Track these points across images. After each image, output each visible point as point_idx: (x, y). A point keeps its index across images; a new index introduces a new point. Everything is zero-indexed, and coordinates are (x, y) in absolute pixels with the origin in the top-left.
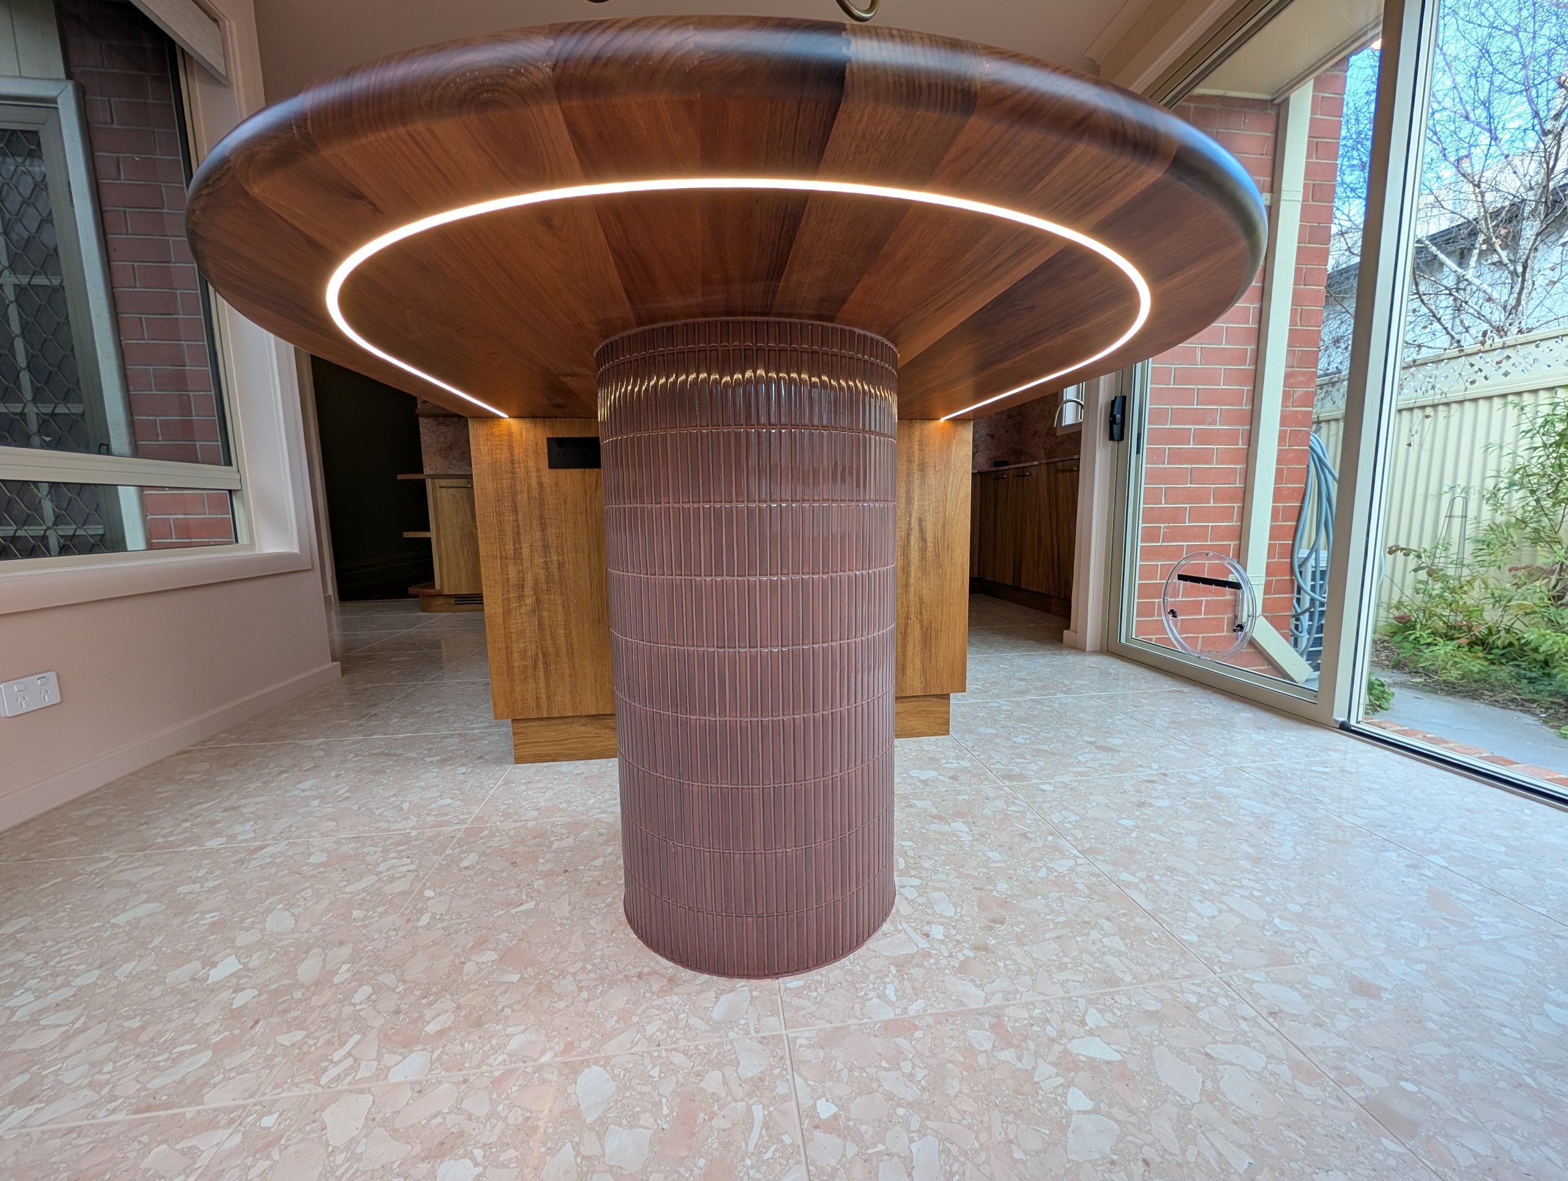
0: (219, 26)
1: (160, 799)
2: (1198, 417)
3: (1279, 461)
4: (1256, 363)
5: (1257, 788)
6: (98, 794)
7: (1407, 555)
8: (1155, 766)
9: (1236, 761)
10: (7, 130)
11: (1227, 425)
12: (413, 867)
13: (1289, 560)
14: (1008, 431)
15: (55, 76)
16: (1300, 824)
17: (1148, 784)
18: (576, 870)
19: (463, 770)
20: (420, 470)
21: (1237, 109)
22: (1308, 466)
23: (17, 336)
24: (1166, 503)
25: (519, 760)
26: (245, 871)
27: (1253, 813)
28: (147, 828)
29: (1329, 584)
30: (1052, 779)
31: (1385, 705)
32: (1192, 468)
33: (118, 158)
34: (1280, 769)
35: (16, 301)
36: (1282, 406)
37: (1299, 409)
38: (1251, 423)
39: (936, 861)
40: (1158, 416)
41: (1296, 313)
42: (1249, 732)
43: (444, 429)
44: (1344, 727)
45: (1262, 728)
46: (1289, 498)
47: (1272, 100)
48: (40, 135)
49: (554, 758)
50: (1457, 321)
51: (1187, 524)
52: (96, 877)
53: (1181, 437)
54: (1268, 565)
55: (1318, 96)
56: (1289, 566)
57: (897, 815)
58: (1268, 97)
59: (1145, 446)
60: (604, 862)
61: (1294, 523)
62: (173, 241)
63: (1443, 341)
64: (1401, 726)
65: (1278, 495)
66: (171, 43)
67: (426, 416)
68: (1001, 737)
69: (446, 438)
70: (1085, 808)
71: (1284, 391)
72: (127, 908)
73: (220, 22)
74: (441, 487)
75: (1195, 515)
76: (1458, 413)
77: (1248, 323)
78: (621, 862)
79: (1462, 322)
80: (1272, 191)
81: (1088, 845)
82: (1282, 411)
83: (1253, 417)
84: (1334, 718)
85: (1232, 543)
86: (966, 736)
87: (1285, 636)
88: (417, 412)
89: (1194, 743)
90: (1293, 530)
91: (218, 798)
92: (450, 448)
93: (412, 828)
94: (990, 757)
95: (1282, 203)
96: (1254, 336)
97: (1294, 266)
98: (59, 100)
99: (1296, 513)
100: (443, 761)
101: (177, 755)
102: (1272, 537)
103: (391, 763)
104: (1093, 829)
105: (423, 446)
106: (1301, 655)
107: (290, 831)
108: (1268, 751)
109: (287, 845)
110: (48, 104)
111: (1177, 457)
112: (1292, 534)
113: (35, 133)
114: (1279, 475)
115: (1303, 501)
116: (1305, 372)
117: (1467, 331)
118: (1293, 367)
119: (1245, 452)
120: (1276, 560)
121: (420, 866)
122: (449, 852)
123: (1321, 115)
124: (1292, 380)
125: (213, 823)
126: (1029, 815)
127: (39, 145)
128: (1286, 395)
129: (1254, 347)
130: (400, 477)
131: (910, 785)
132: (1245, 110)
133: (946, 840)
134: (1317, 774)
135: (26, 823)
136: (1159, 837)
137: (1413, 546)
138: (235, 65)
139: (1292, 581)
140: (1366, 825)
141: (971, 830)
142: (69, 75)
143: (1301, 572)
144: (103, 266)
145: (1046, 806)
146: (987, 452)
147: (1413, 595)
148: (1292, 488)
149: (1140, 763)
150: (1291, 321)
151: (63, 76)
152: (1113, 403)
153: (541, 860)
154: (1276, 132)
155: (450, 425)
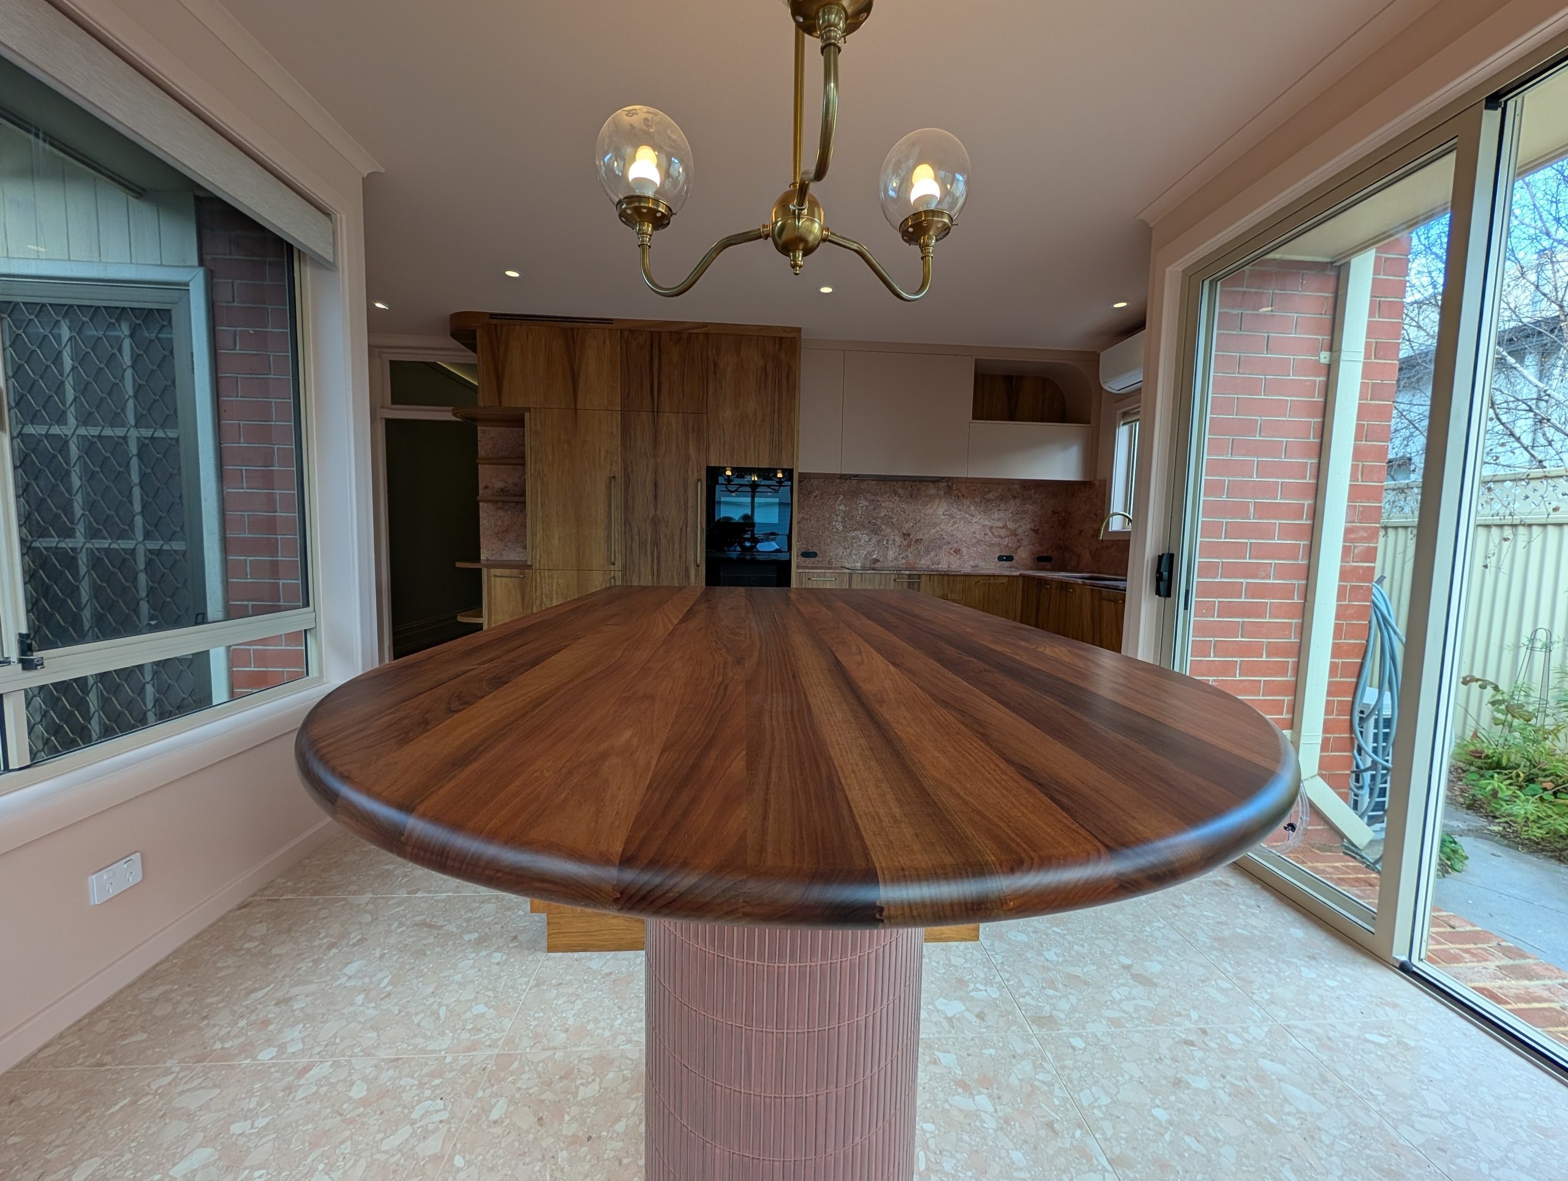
0: (331, 219)
1: (221, 979)
2: (1249, 571)
3: (1338, 617)
4: (1314, 518)
5: (1305, 1066)
6: (167, 965)
7: (1483, 687)
8: (1194, 1015)
9: (1283, 1014)
10: (144, 309)
11: (1282, 579)
12: (445, 1115)
13: (1349, 717)
14: (1052, 527)
15: (189, 264)
16: (1351, 1136)
17: (1185, 1047)
18: (599, 1137)
19: (498, 957)
20: (477, 558)
21: (1294, 271)
22: (1370, 622)
23: (135, 485)
24: (1215, 656)
25: (551, 949)
26: (292, 1104)
27: (1299, 1111)
28: (208, 1025)
29: (1393, 745)
30: (1084, 1028)
31: (1458, 866)
32: (1243, 622)
33: (235, 331)
34: (1331, 1034)
35: (138, 455)
36: (1342, 561)
37: (1360, 564)
38: (1307, 578)
39: (958, 1161)
40: (1206, 569)
41: (1358, 468)
42: (1299, 963)
43: (502, 514)
44: (1405, 969)
45: (1314, 958)
46: (1348, 654)
47: (1332, 263)
48: (173, 313)
49: (585, 948)
50: (1540, 435)
51: (1238, 678)
52: (161, 1098)
53: (1233, 590)
54: (1326, 722)
55: (1381, 257)
56: (1348, 723)
57: (922, 1078)
58: (1329, 260)
59: (1194, 599)
60: (627, 1126)
61: (1354, 680)
62: (276, 402)
63: (1522, 458)
64: (1473, 925)
65: (1337, 651)
66: (290, 247)
67: (487, 501)
68: (1032, 948)
69: (503, 522)
70: (1117, 1084)
71: (1344, 547)
72: (185, 1153)
73: (333, 216)
74: (495, 576)
75: (1247, 669)
76: (1540, 538)
77: (1305, 478)
78: (642, 1128)
79: (1544, 434)
80: (1331, 349)
81: (1117, 1151)
82: (1341, 566)
83: (1310, 573)
84: (1394, 955)
85: (1286, 698)
86: (996, 944)
87: (1344, 797)
88: (479, 498)
89: (1238, 978)
90: (1354, 686)
91: (271, 983)
92: (507, 530)
93: (447, 1051)
94: (1020, 983)
95: (1342, 363)
96: (1312, 492)
97: (1355, 422)
98: (191, 284)
99: (1357, 669)
100: (480, 942)
101: (239, 909)
102: (1330, 693)
103: (431, 940)
104: (1125, 1121)
105: (481, 528)
106: (1361, 816)
107: (334, 1043)
108: (1318, 1000)
109: (331, 1066)
110: (183, 287)
111: (1227, 610)
112: (1352, 691)
113: (169, 310)
114: (1338, 631)
115: (1364, 658)
116: (1365, 527)
117: (1550, 444)
118: (1354, 522)
119: (1301, 607)
120: (1334, 717)
121: (453, 1116)
122: (480, 1094)
123: (1384, 275)
124: (1353, 536)
125: (266, 1023)
126: (1057, 1092)
127: (170, 322)
128: (1346, 551)
129: (1311, 502)
130: (459, 565)
131: (936, 1024)
132: (1302, 271)
133: (969, 1124)
134: (1372, 1047)
135: (100, 1008)
136: (1195, 1146)
137: (1490, 677)
138: (342, 251)
139: (1352, 740)
140: (1423, 1145)
141: (996, 1110)
142: (201, 262)
143: (1361, 733)
144: (214, 424)
145: (1075, 1075)
146: (1031, 547)
147: (1491, 727)
148: (1352, 644)
149: (1178, 1008)
150: (1352, 476)
151: (196, 262)
152: (1160, 558)
153: (567, 1118)
154: (1336, 292)
155: (508, 510)
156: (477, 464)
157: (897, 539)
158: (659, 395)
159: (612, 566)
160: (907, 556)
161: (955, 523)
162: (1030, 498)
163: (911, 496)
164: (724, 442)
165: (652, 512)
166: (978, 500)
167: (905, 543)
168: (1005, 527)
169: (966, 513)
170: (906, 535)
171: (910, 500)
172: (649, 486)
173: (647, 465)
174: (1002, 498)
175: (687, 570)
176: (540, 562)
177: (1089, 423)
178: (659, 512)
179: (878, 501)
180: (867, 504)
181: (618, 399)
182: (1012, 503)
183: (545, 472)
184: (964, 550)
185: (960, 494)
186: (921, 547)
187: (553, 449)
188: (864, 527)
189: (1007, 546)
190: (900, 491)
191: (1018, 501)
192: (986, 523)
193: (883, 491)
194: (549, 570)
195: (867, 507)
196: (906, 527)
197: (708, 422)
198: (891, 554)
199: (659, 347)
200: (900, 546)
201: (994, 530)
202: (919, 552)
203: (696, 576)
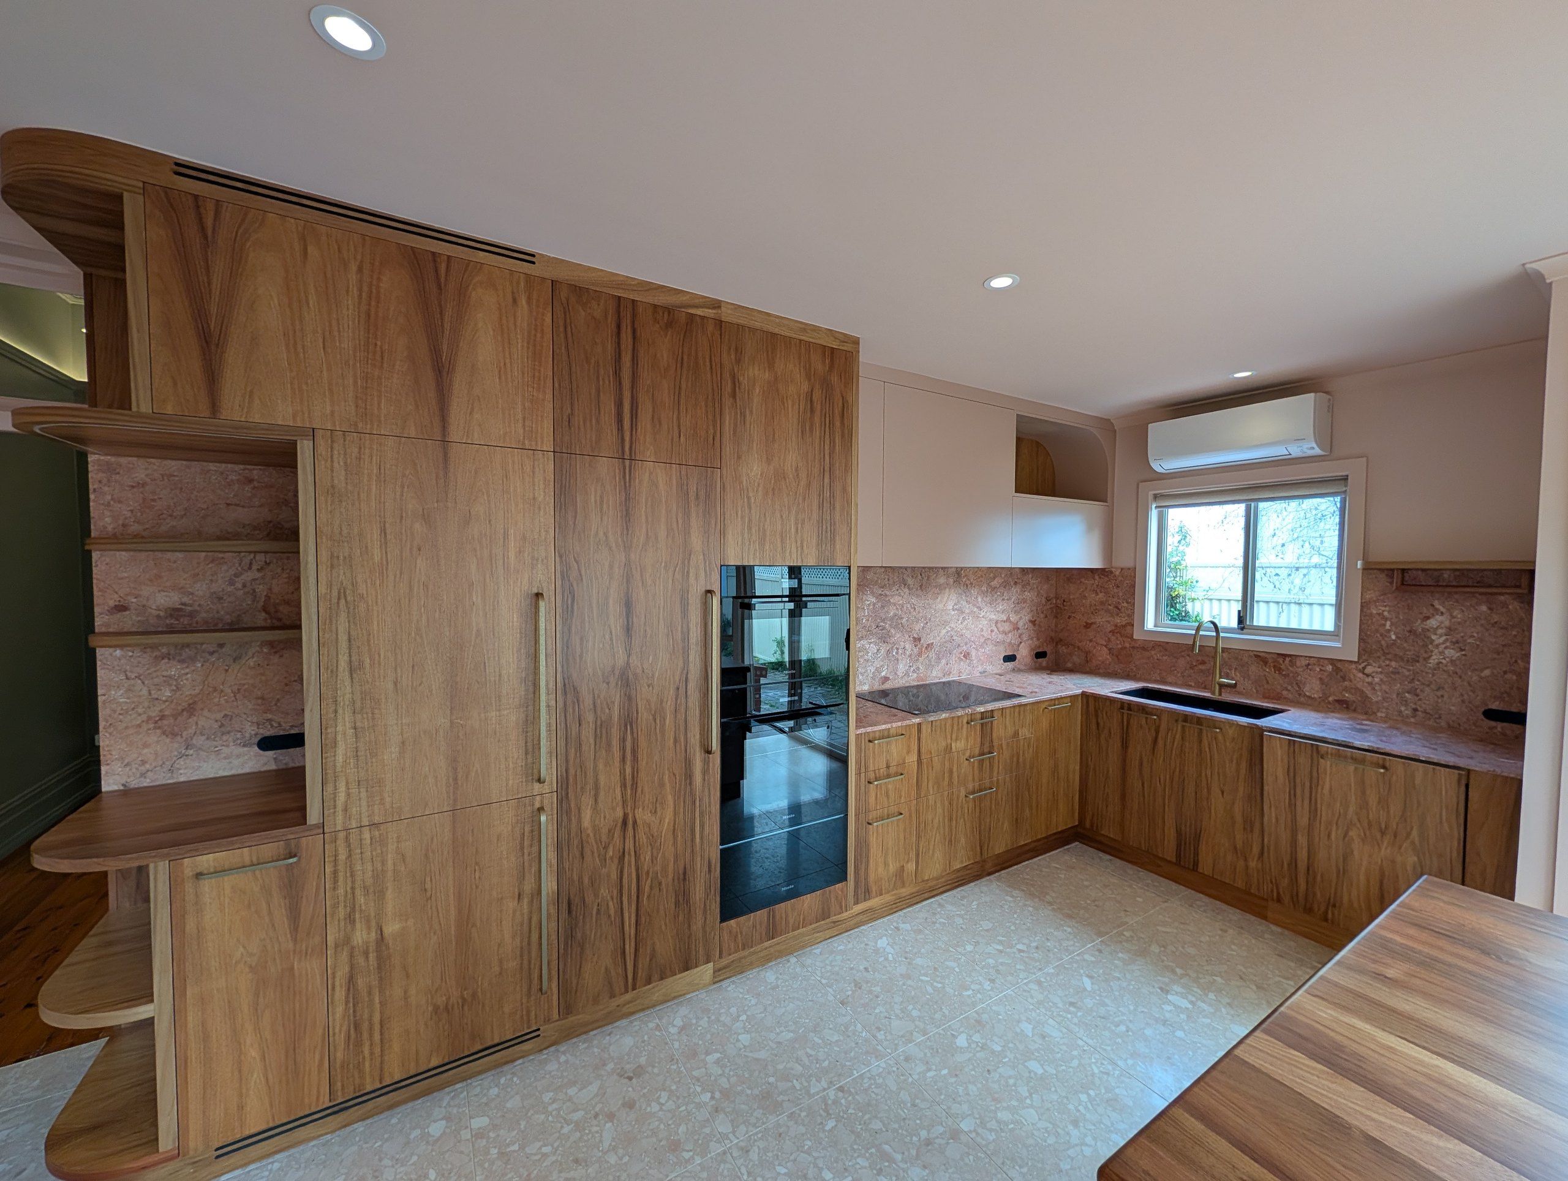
14: (1046, 616)
43: (173, 669)
67: (120, 644)
69: (177, 690)
74: (197, 877)
92: (189, 709)
146: (1030, 642)
155: (193, 659)
156: (90, 552)
157: (907, 646)
158: (633, 426)
159: (537, 785)
160: (918, 668)
161: (964, 619)
162: (1029, 584)
163: (921, 586)
164: (750, 520)
165: (621, 660)
166: (984, 588)
167: (916, 650)
168: (1008, 620)
169: (974, 605)
170: (917, 640)
171: (919, 592)
172: (615, 608)
173: (611, 567)
174: (1006, 585)
175: (688, 763)
176: (345, 810)
177: (1106, 501)
178: (634, 661)
179: (886, 595)
180: (874, 600)
181: (547, 426)
182: (1014, 590)
183: (362, 589)
184: (973, 653)
185: (968, 582)
186: (932, 654)
187: (384, 531)
188: (872, 634)
189: (1010, 643)
190: (910, 581)
191: (1018, 588)
192: (993, 616)
193: (891, 582)
194: (373, 825)
195: (874, 604)
196: (917, 629)
197: (723, 488)
198: (902, 668)
199: (634, 331)
200: (910, 656)
201: (999, 625)
202: (930, 661)
203: (705, 772)
